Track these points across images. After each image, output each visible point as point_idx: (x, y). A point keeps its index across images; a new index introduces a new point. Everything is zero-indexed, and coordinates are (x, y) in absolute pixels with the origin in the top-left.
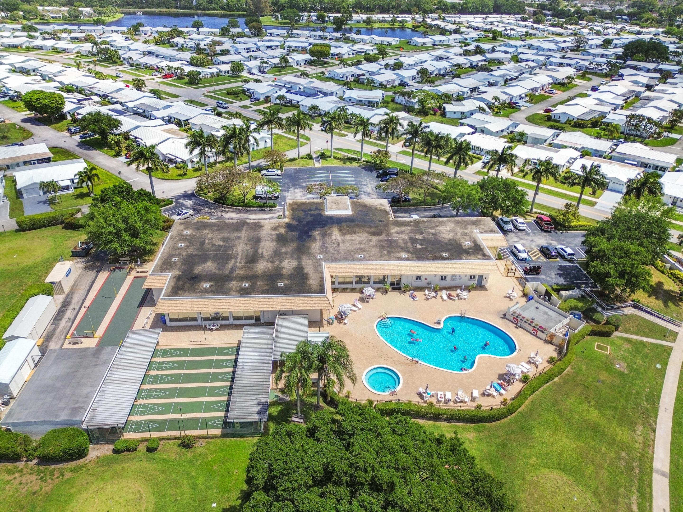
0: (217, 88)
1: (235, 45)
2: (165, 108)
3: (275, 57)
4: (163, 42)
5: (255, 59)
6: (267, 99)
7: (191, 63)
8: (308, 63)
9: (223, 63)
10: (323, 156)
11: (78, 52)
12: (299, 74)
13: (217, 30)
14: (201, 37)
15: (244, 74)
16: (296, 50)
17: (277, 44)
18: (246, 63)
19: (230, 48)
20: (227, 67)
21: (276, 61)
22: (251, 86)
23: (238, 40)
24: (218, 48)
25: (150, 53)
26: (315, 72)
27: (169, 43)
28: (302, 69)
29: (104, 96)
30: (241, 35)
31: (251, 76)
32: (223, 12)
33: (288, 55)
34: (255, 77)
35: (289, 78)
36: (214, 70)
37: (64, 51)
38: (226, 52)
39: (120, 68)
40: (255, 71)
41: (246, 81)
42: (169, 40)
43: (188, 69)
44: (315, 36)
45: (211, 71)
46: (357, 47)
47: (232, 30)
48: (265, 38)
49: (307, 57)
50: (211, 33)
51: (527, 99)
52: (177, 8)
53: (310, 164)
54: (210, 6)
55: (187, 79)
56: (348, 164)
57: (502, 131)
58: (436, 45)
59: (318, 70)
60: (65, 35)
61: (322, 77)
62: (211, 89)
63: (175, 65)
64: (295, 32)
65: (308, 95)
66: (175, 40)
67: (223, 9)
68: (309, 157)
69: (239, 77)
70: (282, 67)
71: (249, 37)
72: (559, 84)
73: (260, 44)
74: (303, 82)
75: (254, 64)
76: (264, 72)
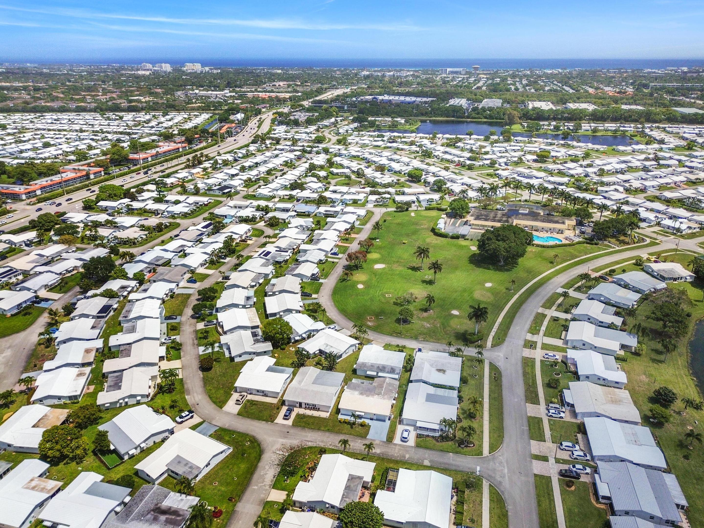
0: (483, 172)
1: (493, 149)
2: (460, 179)
3: (515, 157)
4: (451, 145)
5: (504, 157)
6: (507, 178)
7: (469, 159)
8: (535, 161)
9: (486, 159)
10: (526, 201)
11: (409, 151)
12: (526, 167)
13: (482, 137)
14: (472, 142)
15: (497, 165)
16: (530, 152)
17: (519, 148)
18: (498, 160)
19: (489, 150)
20: (488, 162)
21: (516, 159)
22: (499, 172)
23: (495, 145)
24: (483, 150)
25: (446, 152)
26: (536, 166)
27: (454, 146)
28: (530, 164)
29: (433, 173)
30: (496, 142)
31: (500, 167)
32: (485, 120)
33: (524, 155)
34: (502, 168)
35: (521, 169)
36: (481, 163)
37: (402, 149)
38: (487, 153)
39: (433, 160)
40: (502, 164)
41: (497, 170)
42: (455, 144)
43: (468, 162)
44: (547, 142)
45: (479, 163)
46: (571, 152)
47: (492, 137)
48: (512, 144)
49: (535, 157)
50: (478, 140)
51: (658, 188)
52: (453, 117)
53: (520, 203)
54: (477, 116)
55: (467, 167)
56: (536, 204)
57: (620, 200)
58: (634, 152)
59: (539, 165)
60: (399, 140)
61: (540, 169)
62: (480, 172)
63: (462, 160)
64: (533, 139)
65: (527, 177)
66: (458, 144)
67: (486, 118)
68: (520, 201)
69: (494, 167)
70: (518, 163)
71: (502, 142)
72: (692, 182)
73: (508, 148)
74: (527, 171)
75: (502, 160)
76: (507, 165)
